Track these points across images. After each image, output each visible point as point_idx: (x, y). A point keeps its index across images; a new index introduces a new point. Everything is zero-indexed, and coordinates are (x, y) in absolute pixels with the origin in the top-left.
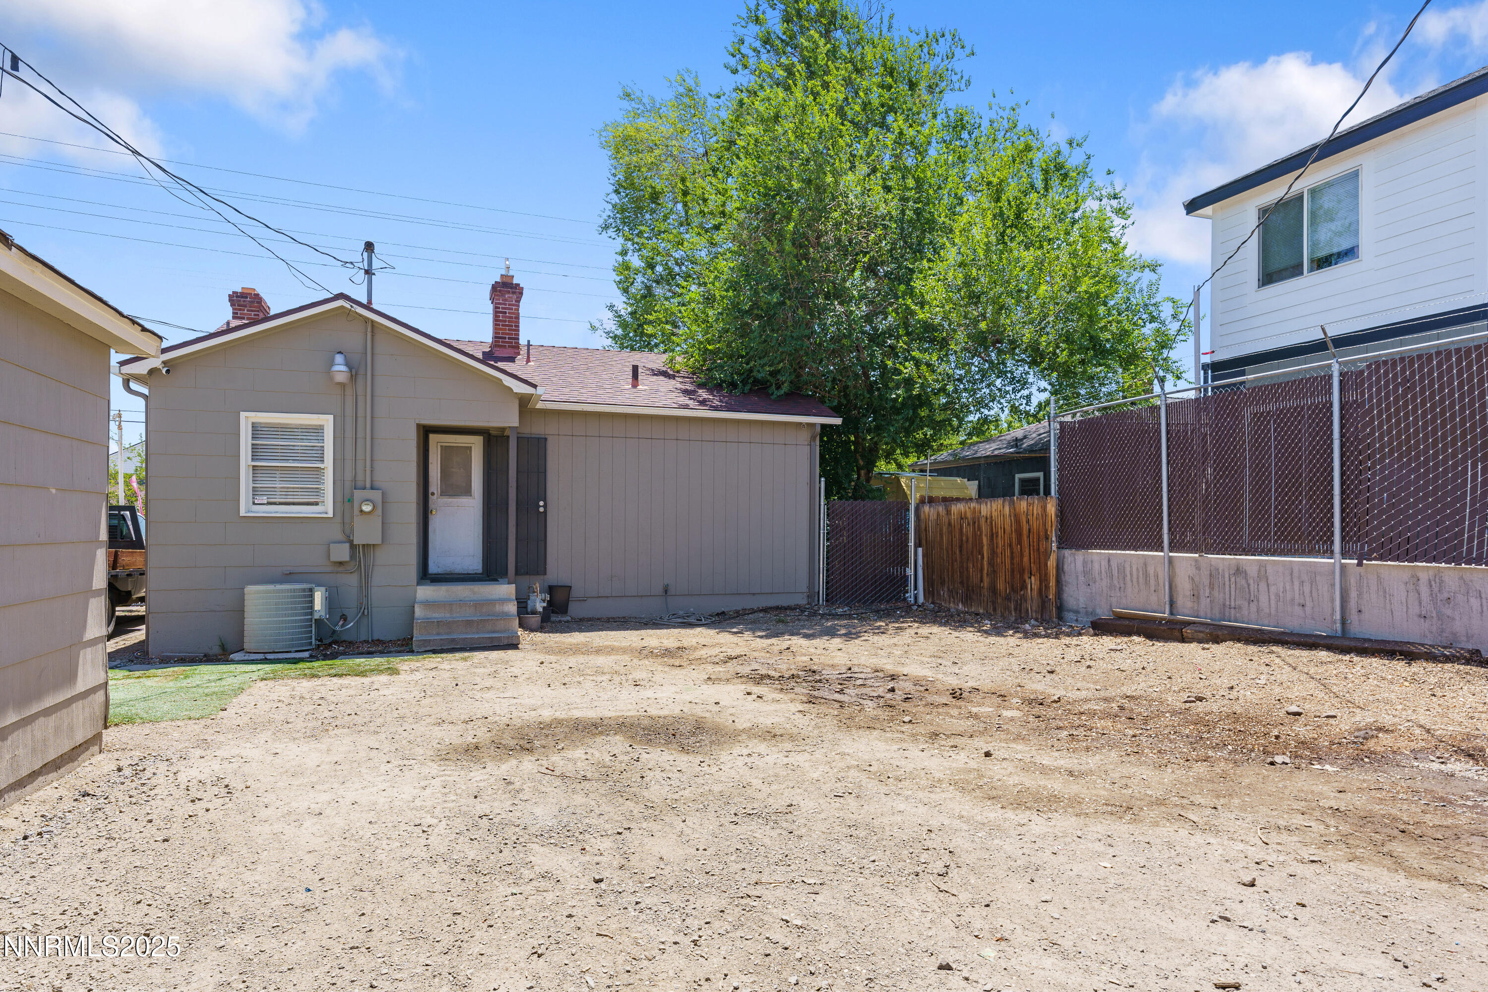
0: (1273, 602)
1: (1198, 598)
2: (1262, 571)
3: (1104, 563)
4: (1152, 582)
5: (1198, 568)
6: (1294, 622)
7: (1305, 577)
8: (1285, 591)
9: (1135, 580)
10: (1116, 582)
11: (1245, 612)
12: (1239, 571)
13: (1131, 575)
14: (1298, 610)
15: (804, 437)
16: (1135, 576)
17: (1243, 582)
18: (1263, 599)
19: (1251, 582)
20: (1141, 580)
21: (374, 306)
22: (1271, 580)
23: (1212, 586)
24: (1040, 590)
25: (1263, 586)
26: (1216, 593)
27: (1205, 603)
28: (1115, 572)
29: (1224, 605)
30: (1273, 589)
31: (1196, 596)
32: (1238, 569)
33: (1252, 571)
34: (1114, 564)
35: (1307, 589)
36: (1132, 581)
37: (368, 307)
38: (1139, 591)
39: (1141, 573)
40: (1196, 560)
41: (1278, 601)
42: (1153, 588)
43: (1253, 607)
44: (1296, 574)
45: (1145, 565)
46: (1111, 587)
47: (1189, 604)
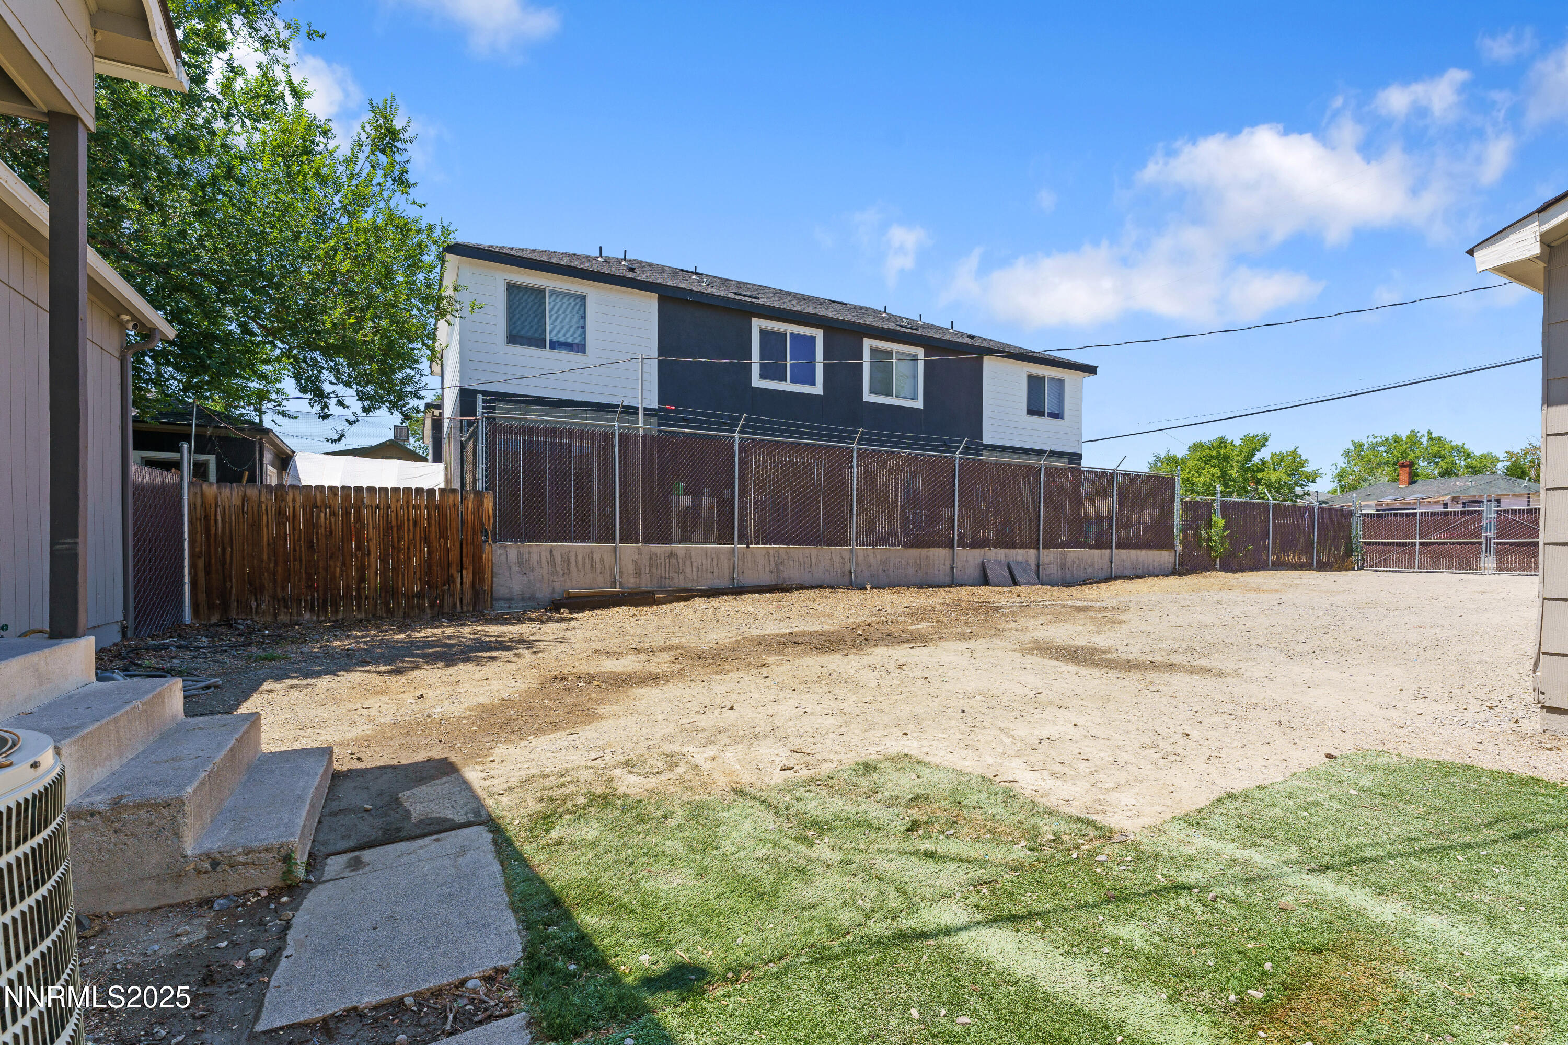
0: (695, 572)
1: (640, 574)
2: (688, 555)
4: (598, 566)
5: (640, 554)
6: (706, 584)
7: (714, 556)
8: (702, 565)
9: (580, 566)
10: (558, 569)
11: (676, 580)
12: (672, 554)
13: (576, 561)
14: (709, 575)
16: (580, 562)
17: (675, 561)
18: (688, 570)
19: (680, 561)
20: (587, 565)
22: (693, 559)
23: (651, 566)
25: (688, 563)
26: (654, 570)
27: (645, 578)
28: (558, 561)
29: (661, 577)
30: (695, 564)
31: (638, 574)
33: (681, 554)
35: (715, 562)
36: (577, 567)
38: (585, 574)
39: (587, 560)
40: (639, 549)
41: (698, 571)
42: (598, 571)
43: (682, 577)
44: (709, 554)
45: (592, 553)
46: (553, 573)
47: (632, 580)
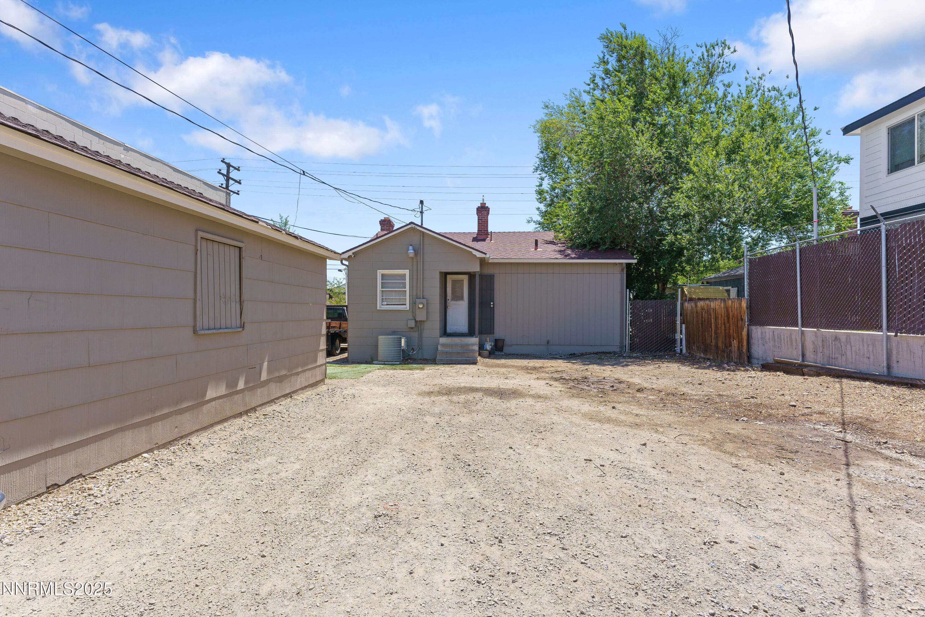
0: (854, 356)
1: (817, 353)
2: (848, 339)
3: (771, 333)
4: (794, 344)
5: (816, 337)
6: (864, 367)
7: (870, 342)
8: (859, 350)
9: (786, 343)
10: (777, 344)
11: (839, 361)
12: (836, 338)
13: (784, 340)
14: (866, 360)
15: (618, 269)
16: (786, 341)
17: (839, 344)
18: (849, 354)
19: (843, 344)
20: (789, 343)
21: (424, 226)
22: (852, 344)
23: (823, 347)
24: (739, 347)
25: (849, 347)
26: (825, 350)
27: (820, 355)
28: (776, 338)
29: (829, 357)
30: (854, 348)
31: (815, 351)
32: (836, 337)
33: (843, 339)
34: (776, 334)
35: (871, 349)
36: (784, 343)
37: (421, 227)
38: (788, 348)
40: (815, 332)
41: (856, 355)
42: (794, 347)
44: (865, 340)
45: (791, 335)
46: (774, 346)
47: (812, 356)
